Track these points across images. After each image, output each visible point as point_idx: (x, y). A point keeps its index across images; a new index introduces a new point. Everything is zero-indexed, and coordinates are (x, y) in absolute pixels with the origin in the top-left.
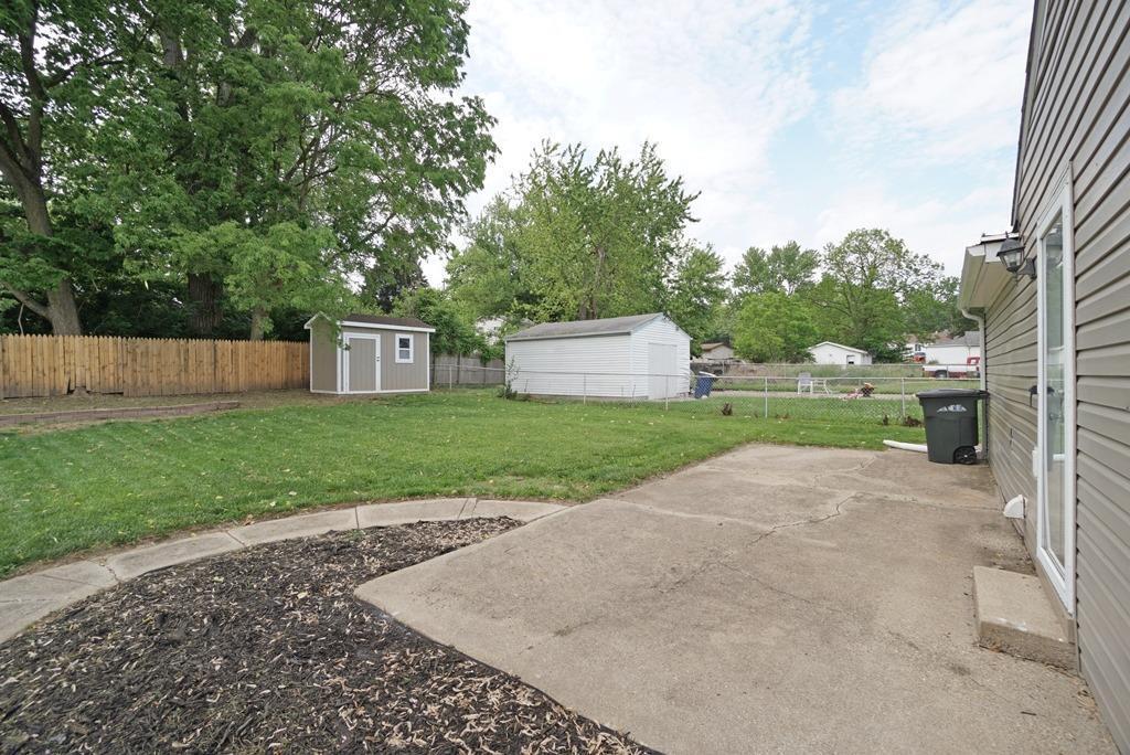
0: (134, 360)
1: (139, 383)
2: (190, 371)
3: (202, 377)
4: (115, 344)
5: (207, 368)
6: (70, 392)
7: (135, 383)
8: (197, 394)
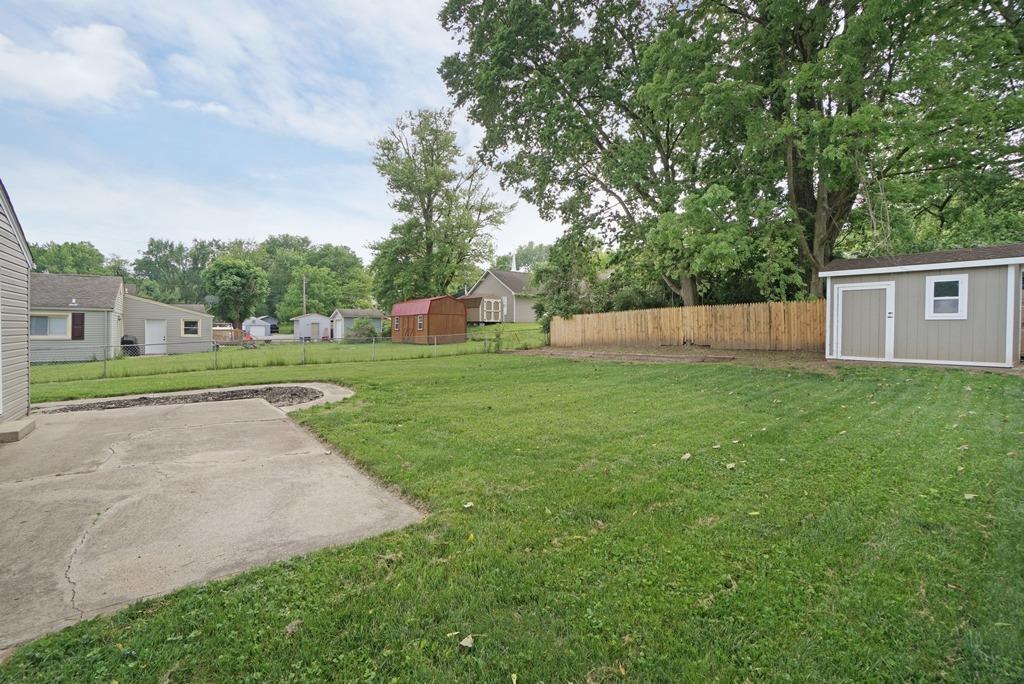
0: (716, 321)
1: (719, 339)
2: (751, 328)
3: (759, 336)
4: (706, 310)
5: (764, 328)
6: (684, 343)
7: (716, 339)
8: (757, 350)
